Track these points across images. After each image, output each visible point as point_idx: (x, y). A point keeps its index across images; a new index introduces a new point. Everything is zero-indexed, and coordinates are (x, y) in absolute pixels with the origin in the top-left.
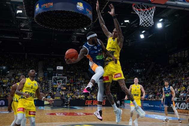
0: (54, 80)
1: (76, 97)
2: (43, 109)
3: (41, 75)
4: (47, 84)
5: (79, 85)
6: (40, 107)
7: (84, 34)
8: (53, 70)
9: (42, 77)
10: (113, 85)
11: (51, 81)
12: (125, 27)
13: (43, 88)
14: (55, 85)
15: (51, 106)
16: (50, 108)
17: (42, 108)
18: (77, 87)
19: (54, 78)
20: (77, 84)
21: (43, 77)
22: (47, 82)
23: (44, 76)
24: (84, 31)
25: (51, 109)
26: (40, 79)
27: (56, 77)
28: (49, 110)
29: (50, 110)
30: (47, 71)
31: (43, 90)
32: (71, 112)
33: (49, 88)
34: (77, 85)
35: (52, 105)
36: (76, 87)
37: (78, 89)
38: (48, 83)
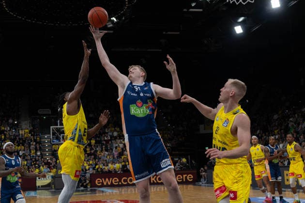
0: (54, 134)
1: (103, 167)
2: (36, 197)
3: (25, 124)
4: (40, 143)
5: (107, 141)
6: (27, 192)
7: (112, 32)
8: (50, 113)
9: (28, 129)
10: (180, 139)
11: (49, 136)
12: (201, 10)
13: (32, 151)
14: (57, 144)
15: (52, 189)
16: (50, 194)
17: (32, 194)
18: (104, 146)
19: (53, 130)
20: (105, 140)
21: (32, 128)
22: (40, 139)
23: (33, 126)
24: (111, 25)
25: (52, 195)
26: (24, 133)
27: (59, 127)
28: (48, 197)
29: (50, 197)
30: (37, 116)
31: (33, 156)
32: (95, 200)
33: (45, 150)
34: (104, 142)
35: (53, 187)
36: (102, 146)
37: (107, 150)
38: (43, 140)
